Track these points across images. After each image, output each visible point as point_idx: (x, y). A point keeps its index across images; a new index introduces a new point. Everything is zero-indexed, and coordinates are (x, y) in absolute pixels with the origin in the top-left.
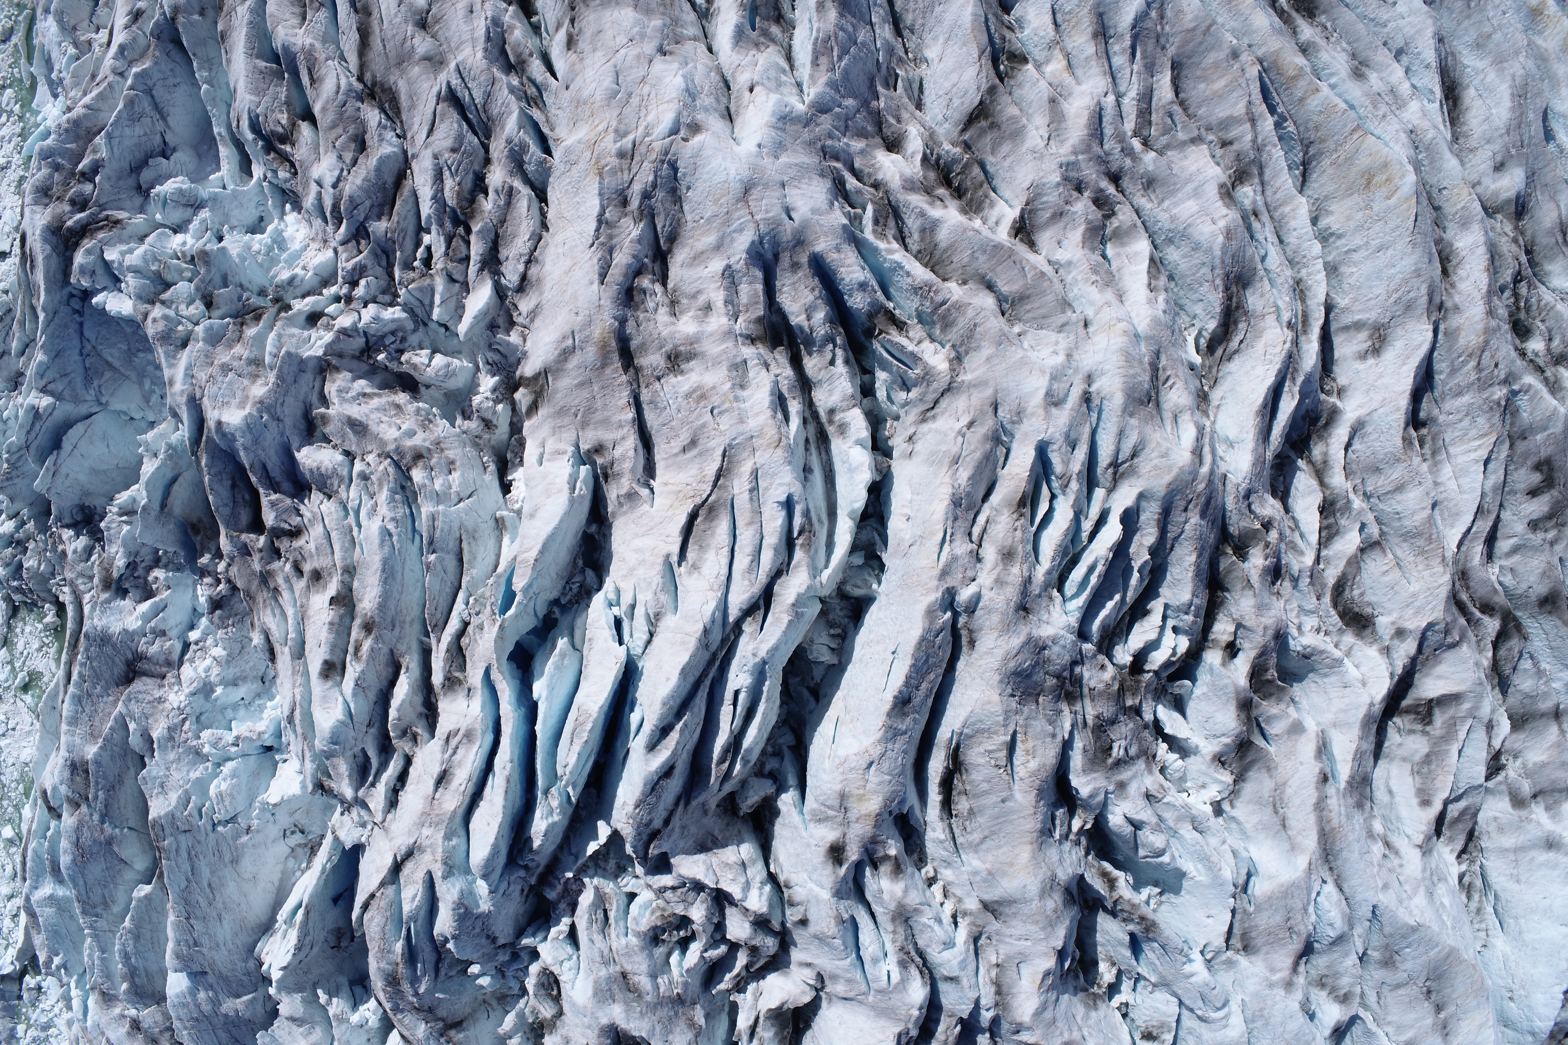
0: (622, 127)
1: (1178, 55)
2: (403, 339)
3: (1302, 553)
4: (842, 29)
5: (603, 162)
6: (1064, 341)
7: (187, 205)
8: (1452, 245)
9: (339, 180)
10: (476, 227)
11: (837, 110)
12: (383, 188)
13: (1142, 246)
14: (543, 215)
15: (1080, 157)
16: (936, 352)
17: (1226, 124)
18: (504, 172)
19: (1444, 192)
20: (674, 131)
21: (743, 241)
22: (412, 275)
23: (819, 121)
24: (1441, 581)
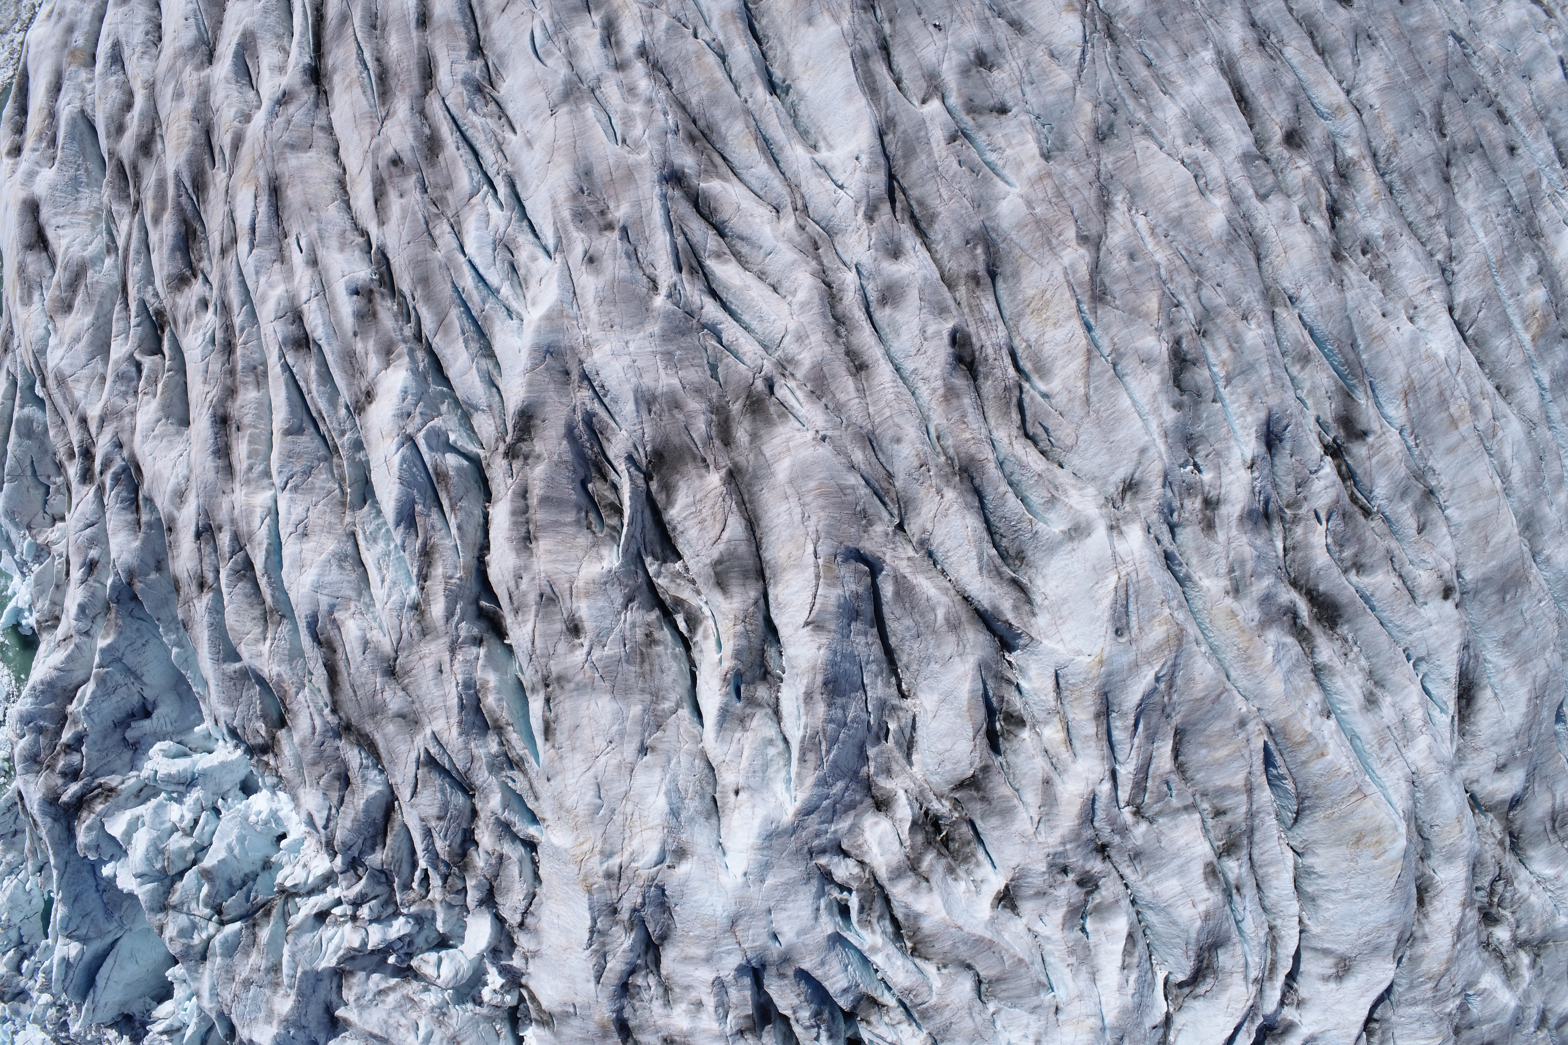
0: (608, 847)
1: (1182, 723)
2: (411, 943)
4: (831, 721)
5: (591, 880)
6: (1035, 1024)
7: (179, 784)
8: (1432, 878)
9: (328, 820)
10: (470, 883)
11: (825, 803)
12: (374, 823)
13: (1120, 924)
14: (535, 864)
15: (1068, 846)
16: (913, 1035)
17: (1223, 792)
18: (493, 839)
19: (1433, 829)
22: (414, 897)
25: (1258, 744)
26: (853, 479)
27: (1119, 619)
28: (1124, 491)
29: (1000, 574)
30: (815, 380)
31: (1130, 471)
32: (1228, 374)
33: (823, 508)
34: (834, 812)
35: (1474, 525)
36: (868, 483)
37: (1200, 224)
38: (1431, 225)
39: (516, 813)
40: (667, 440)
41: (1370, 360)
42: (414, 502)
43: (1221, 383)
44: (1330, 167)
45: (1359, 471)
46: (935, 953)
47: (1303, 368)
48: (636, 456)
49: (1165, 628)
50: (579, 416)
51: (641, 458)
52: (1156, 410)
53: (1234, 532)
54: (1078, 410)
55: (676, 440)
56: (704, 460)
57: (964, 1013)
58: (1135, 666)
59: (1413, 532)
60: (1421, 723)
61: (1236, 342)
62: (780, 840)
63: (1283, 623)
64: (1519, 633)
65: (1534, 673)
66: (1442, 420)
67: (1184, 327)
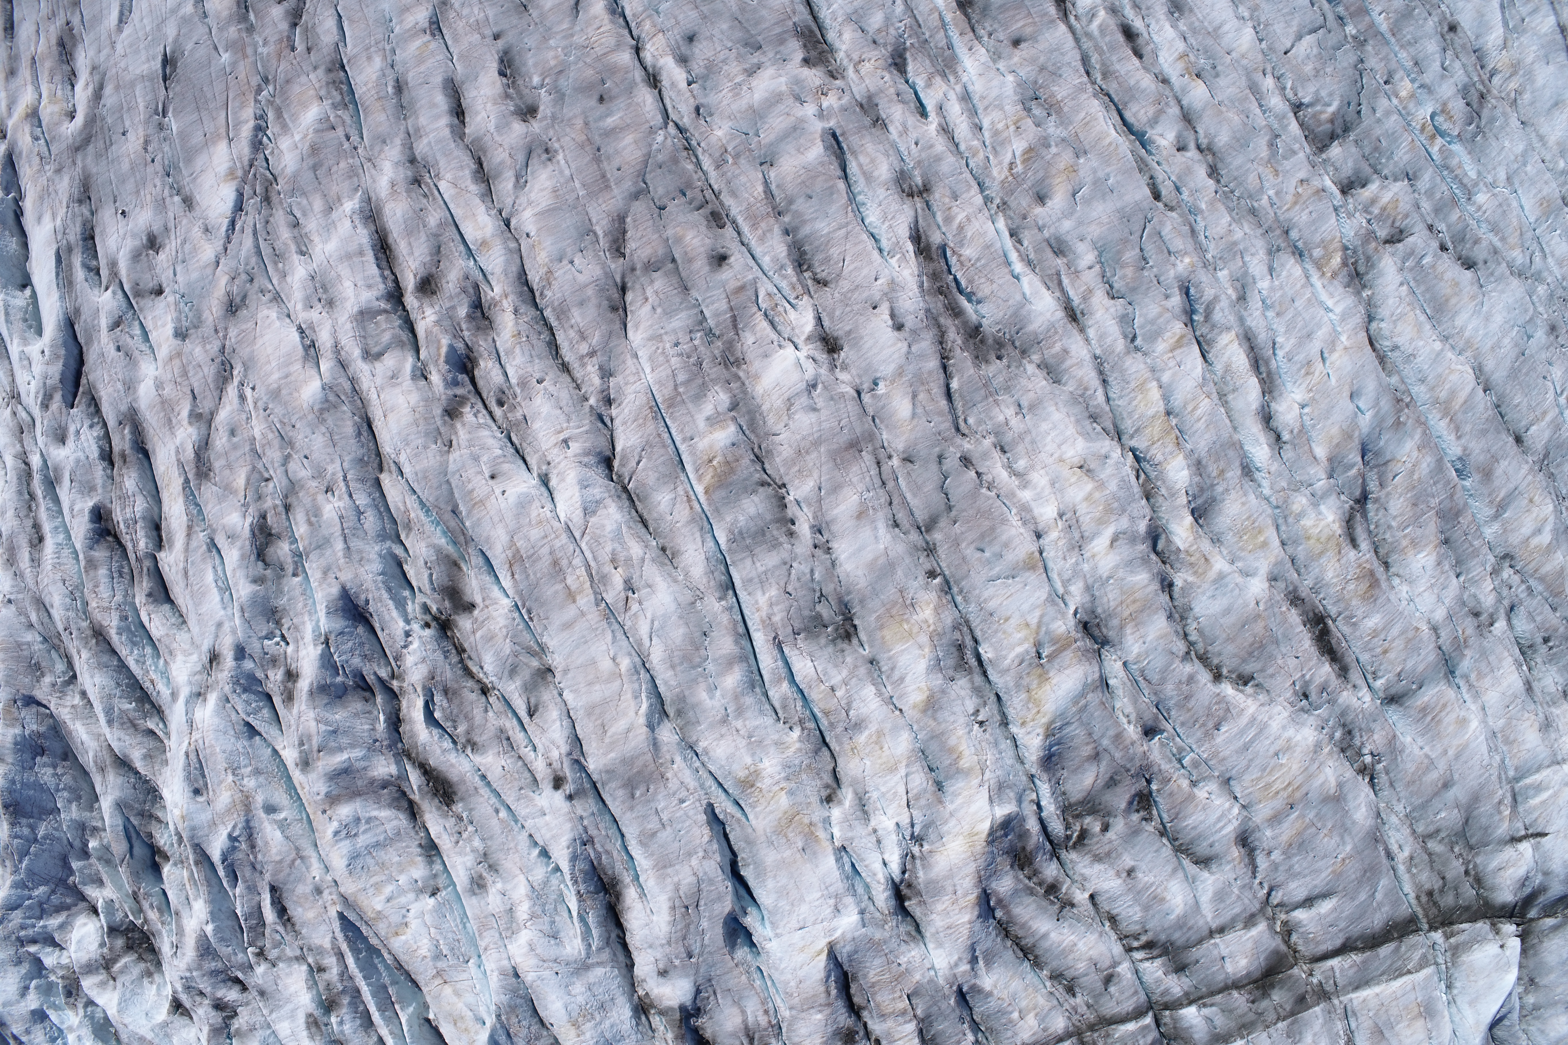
25: (334, 911)
26: (30, 637)
27: (196, 780)
28: (211, 662)
29: (135, 726)
30: (9, 550)
31: (212, 643)
33: (4, 661)
34: (42, 912)
35: (590, 710)
37: (296, 395)
38: (583, 365)
41: (473, 528)
44: (463, 311)
49: (230, 793)
53: (304, 707)
58: (211, 826)
59: (524, 712)
60: (526, 916)
61: (314, 516)
64: (654, 834)
65: (676, 879)
66: (556, 592)
67: (268, 503)
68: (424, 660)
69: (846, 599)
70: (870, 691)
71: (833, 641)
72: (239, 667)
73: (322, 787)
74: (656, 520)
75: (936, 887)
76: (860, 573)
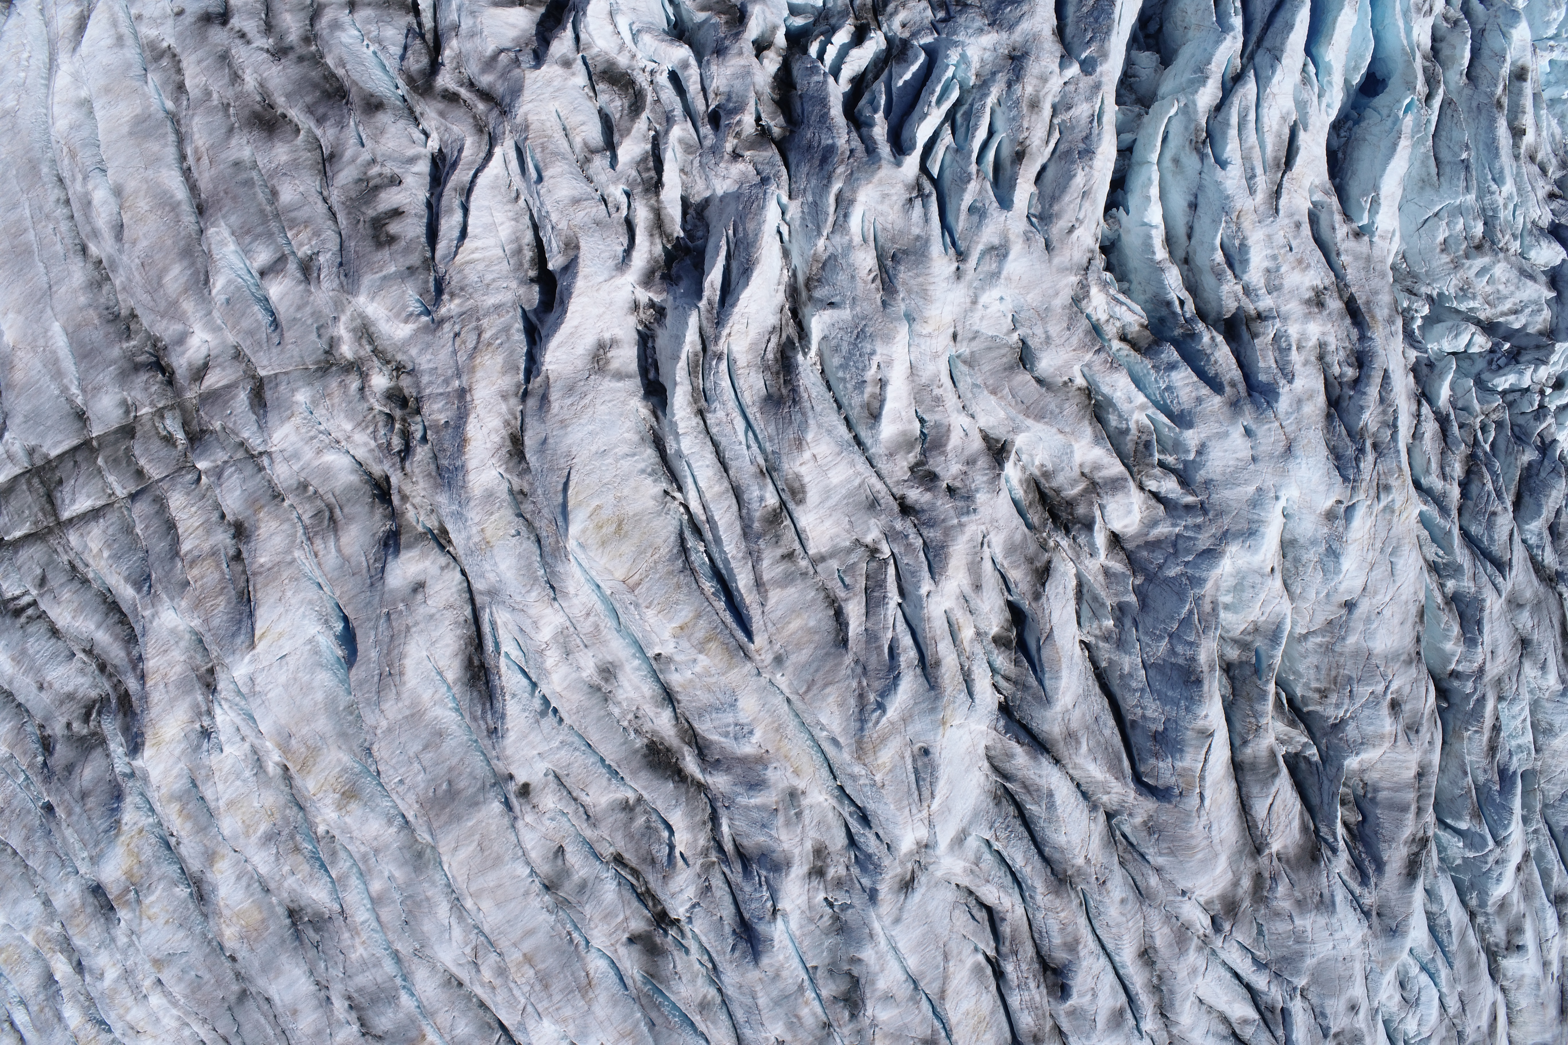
1: (842, 655)
2: (1491, 363)
3: (681, 141)
4: (1191, 644)
6: (976, 321)
11: (1190, 558)
12: (1530, 493)
13: (886, 431)
15: (956, 521)
16: (1095, 308)
17: (787, 580)
19: (513, 532)
20: (1350, 509)
21: (1283, 404)
22: (1494, 417)
23: (1212, 540)
24: (530, 106)
25: (760, 640)
26: (1160, 861)
27: (925, 766)
28: (913, 879)
30: (1185, 940)
31: (909, 901)
32: (803, 994)
33: (1192, 837)
34: (1175, 544)
35: (497, 862)
36: (1143, 856)
39: (1437, 525)
40: (1310, 873)
41: (632, 1012)
42: (1500, 792)
43: (807, 983)
45: (636, 904)
46: (1074, 397)
47: (705, 997)
48: (1329, 853)
49: (880, 762)
50: (1373, 880)
51: (1326, 852)
52: (880, 957)
53: (797, 851)
54: (953, 946)
55: (1303, 874)
56: (1279, 859)
57: (1058, 342)
58: (907, 719)
59: (569, 849)
60: (548, 653)
61: (794, 1023)
62: (1239, 527)
63: (721, 753)
64: (426, 747)
65: (400, 705)
66: (543, 962)
67: (846, 1030)
68: (673, 895)
69: (297, 943)
70: (263, 870)
71: (301, 909)
72: (874, 883)
73: (771, 774)
74: (470, 1009)
75: (184, 687)
76: (287, 967)
